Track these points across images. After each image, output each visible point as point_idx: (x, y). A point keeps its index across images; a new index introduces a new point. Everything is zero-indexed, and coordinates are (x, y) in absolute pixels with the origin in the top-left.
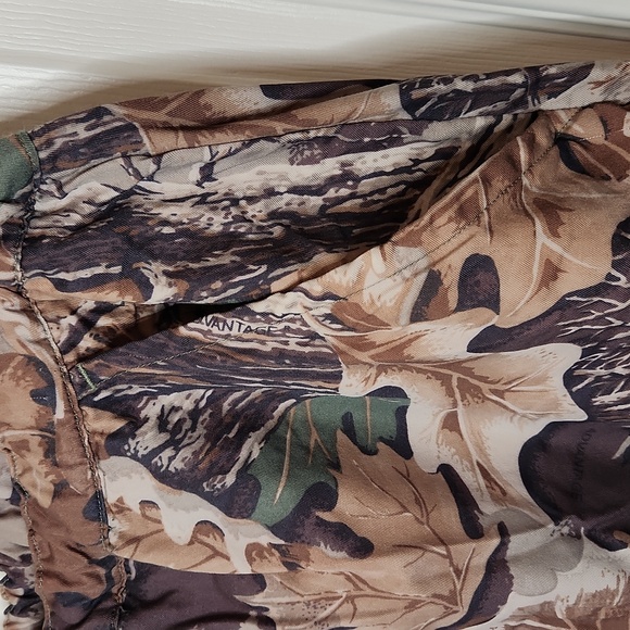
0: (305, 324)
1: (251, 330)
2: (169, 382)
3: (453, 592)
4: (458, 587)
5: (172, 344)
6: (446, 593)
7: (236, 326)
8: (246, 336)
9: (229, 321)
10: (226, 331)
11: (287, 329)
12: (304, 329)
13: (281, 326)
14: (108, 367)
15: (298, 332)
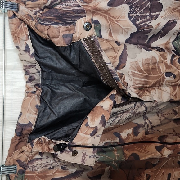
0: (77, 3)
1: (68, 5)
2: (54, 21)
3: (115, 56)
4: (116, 55)
5: (54, 10)
6: (113, 56)
7: (65, 4)
8: (67, 7)
9: (64, 4)
10: (63, 6)
11: (74, 4)
12: (77, 4)
13: (73, 4)
14: (43, 17)
15: (76, 5)
